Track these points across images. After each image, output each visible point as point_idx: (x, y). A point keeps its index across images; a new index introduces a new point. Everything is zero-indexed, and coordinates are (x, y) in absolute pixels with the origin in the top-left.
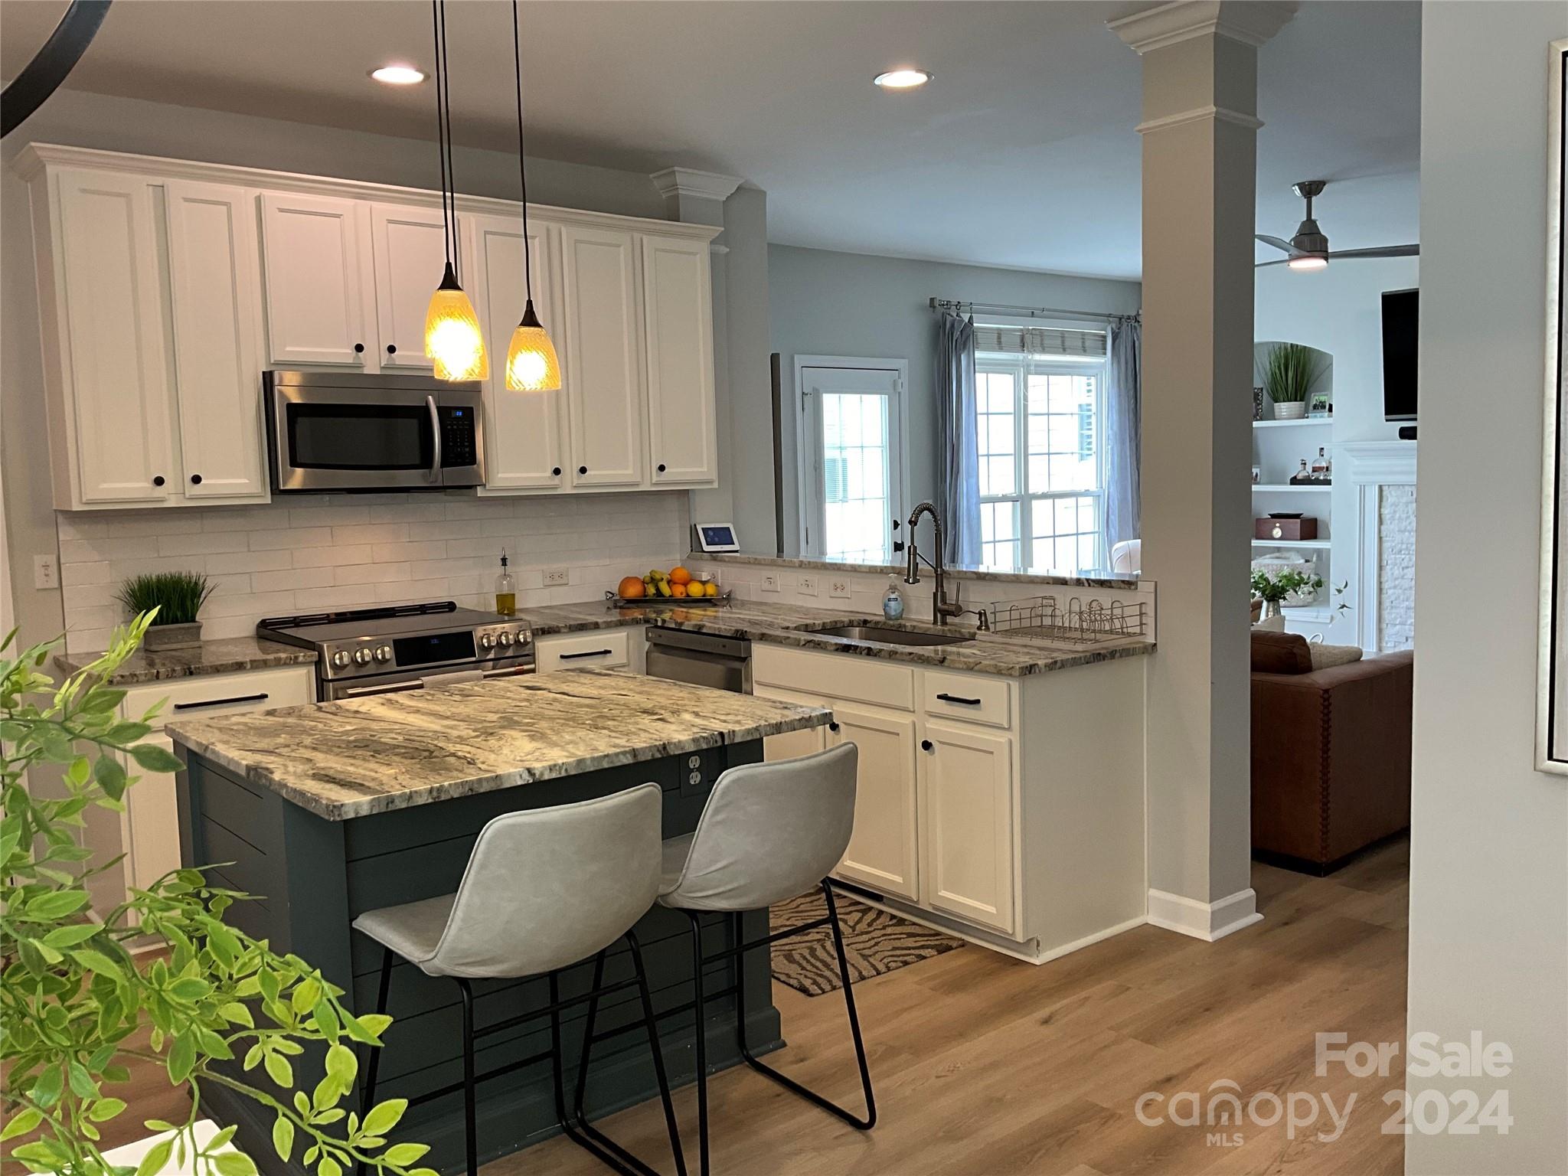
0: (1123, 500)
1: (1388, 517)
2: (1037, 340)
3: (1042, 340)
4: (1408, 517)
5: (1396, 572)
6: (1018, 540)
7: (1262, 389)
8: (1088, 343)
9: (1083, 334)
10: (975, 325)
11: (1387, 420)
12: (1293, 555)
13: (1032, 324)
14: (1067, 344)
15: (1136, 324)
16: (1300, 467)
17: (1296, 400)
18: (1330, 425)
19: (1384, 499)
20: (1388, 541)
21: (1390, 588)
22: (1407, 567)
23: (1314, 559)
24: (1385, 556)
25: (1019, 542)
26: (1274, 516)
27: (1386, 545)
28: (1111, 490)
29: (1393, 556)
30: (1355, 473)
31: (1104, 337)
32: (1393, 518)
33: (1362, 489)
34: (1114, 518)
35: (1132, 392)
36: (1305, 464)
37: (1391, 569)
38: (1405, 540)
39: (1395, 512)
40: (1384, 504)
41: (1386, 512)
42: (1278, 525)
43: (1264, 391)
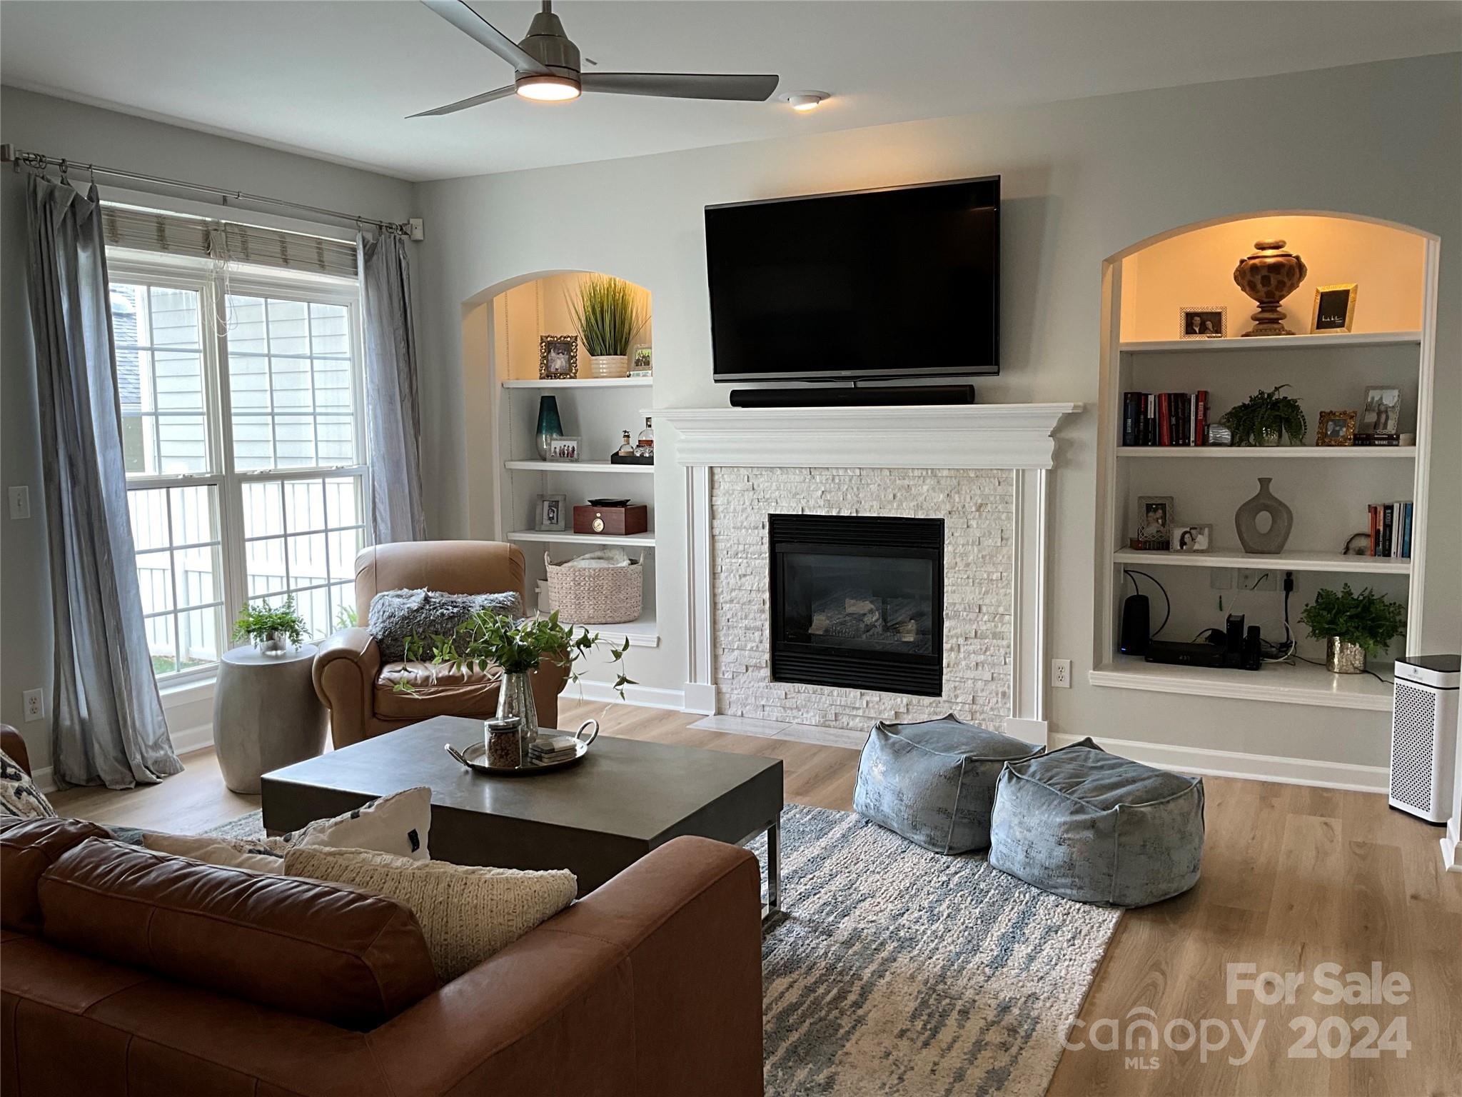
0: (394, 483)
1: (721, 509)
2: (237, 242)
3: (244, 243)
4: (744, 510)
5: (732, 581)
6: (218, 543)
7: (576, 337)
8: (327, 257)
9: (319, 242)
10: (101, 202)
11: (716, 381)
12: (617, 555)
13: (226, 217)
14: (290, 252)
15: (404, 237)
16: (623, 441)
17: (616, 354)
18: (651, 386)
19: (716, 485)
20: (722, 541)
21: (726, 602)
22: (745, 575)
23: (641, 560)
24: (719, 561)
25: (220, 547)
26: (596, 503)
27: (720, 546)
28: (376, 468)
29: (728, 560)
30: (681, 451)
31: (354, 250)
32: (726, 511)
33: (690, 470)
34: (383, 508)
35: (401, 331)
36: (628, 436)
37: (726, 578)
38: (741, 539)
39: (729, 503)
40: (715, 492)
41: (719, 503)
42: (598, 515)
43: (579, 342)
